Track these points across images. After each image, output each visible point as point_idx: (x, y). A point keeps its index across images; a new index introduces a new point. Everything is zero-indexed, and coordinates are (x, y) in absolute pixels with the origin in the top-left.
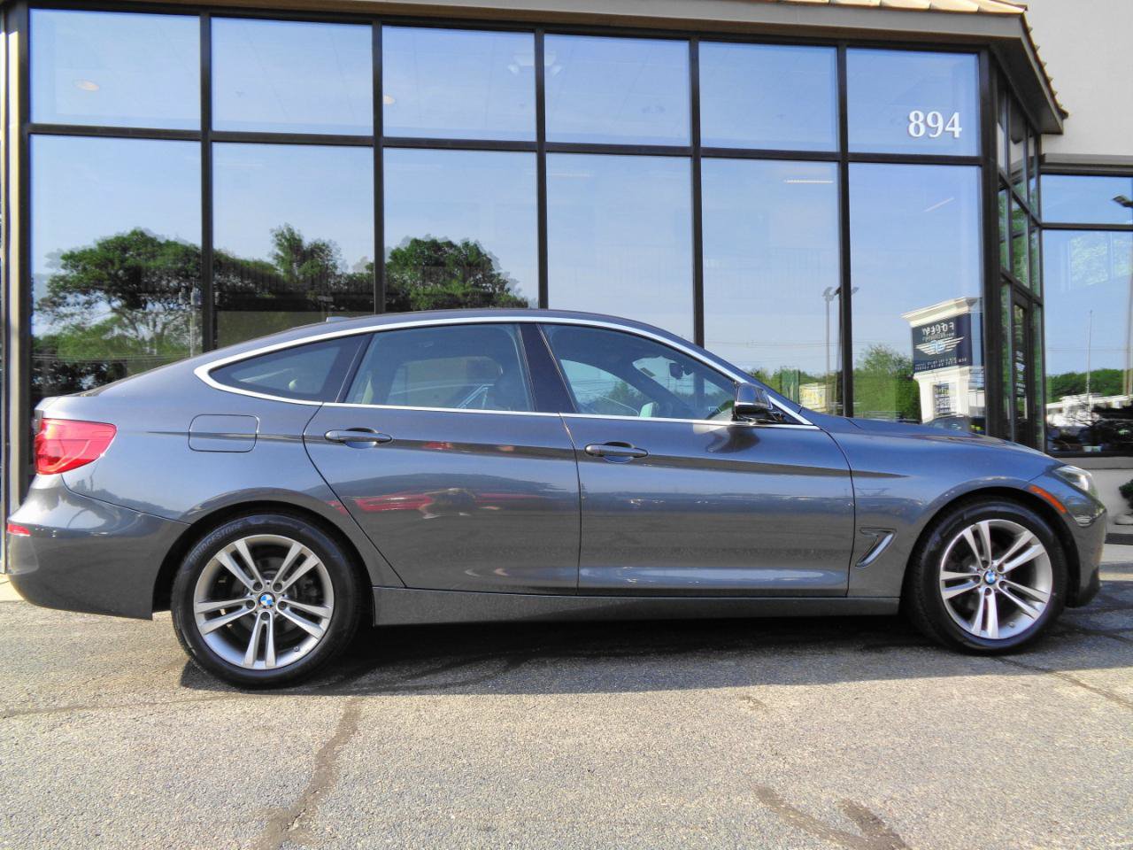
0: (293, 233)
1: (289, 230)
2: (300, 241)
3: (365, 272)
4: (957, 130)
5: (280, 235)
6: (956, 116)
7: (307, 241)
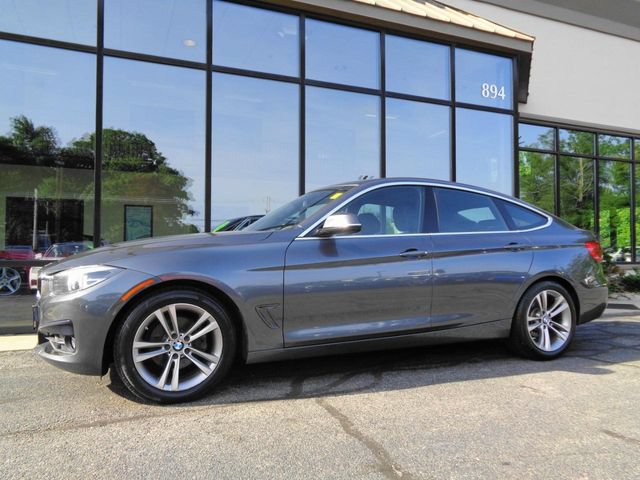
0: (27, 122)
1: (25, 118)
2: (32, 125)
3: (72, 147)
4: (503, 95)
5: (17, 121)
6: (503, 89)
7: (36, 126)
